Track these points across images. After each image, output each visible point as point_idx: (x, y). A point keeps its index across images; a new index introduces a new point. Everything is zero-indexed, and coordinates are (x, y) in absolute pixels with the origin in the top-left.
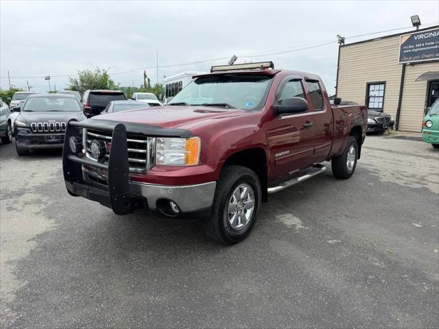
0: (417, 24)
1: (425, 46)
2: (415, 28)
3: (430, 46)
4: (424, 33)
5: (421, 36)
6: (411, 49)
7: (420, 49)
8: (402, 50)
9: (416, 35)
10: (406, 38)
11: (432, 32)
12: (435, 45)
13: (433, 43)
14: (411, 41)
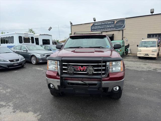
0: (95, 20)
1: (98, 27)
2: (94, 22)
3: (99, 27)
4: (97, 23)
5: (96, 24)
6: (94, 28)
7: (97, 28)
8: (91, 28)
9: (95, 24)
10: (92, 24)
11: (99, 23)
12: (100, 27)
13: (100, 26)
14: (93, 25)
